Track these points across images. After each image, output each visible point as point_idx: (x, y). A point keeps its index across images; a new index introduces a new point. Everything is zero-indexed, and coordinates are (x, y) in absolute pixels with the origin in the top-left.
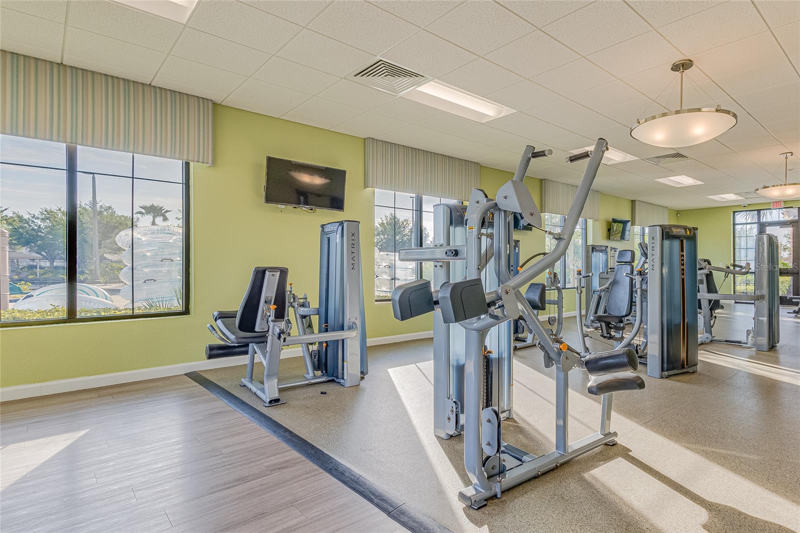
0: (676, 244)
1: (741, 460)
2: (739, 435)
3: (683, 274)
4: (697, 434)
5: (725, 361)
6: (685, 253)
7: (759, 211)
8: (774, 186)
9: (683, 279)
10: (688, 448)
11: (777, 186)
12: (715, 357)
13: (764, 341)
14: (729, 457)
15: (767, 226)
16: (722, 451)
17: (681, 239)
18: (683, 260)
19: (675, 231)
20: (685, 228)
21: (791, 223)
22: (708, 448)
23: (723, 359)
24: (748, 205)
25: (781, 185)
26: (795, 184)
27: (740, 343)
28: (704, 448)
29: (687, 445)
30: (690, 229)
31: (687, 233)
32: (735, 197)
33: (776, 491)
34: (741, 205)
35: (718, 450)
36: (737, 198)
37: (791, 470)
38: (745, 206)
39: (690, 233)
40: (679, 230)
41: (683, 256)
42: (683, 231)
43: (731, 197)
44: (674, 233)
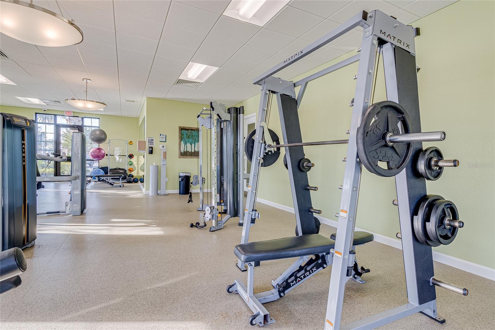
0: (18, 134)
1: (111, 308)
2: (98, 288)
3: (24, 161)
4: (66, 303)
5: (57, 230)
6: (26, 142)
7: (55, 115)
8: (79, 100)
9: (24, 166)
10: (65, 321)
11: (82, 100)
12: (50, 228)
13: (78, 207)
14: (101, 311)
15: (61, 127)
16: (94, 308)
17: (22, 129)
18: (24, 148)
19: (17, 121)
20: (26, 120)
21: (77, 127)
22: (82, 312)
23: (55, 228)
24: (48, 110)
25: (84, 100)
26: (93, 101)
27: (59, 213)
28: (79, 313)
29: (63, 319)
30: (30, 121)
31: (27, 125)
32: (39, 102)
33: (145, 320)
34: (42, 109)
35: (90, 309)
36: (40, 103)
37: (143, 297)
38: (45, 111)
39: (30, 125)
40: (20, 120)
41: (23, 144)
42: (24, 122)
43: (36, 101)
44: (16, 123)
